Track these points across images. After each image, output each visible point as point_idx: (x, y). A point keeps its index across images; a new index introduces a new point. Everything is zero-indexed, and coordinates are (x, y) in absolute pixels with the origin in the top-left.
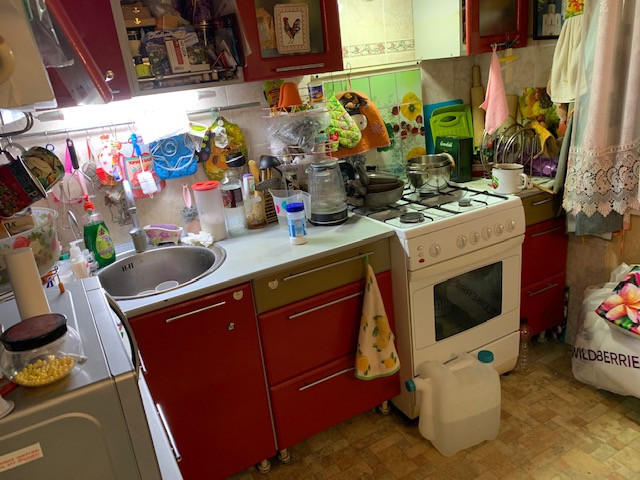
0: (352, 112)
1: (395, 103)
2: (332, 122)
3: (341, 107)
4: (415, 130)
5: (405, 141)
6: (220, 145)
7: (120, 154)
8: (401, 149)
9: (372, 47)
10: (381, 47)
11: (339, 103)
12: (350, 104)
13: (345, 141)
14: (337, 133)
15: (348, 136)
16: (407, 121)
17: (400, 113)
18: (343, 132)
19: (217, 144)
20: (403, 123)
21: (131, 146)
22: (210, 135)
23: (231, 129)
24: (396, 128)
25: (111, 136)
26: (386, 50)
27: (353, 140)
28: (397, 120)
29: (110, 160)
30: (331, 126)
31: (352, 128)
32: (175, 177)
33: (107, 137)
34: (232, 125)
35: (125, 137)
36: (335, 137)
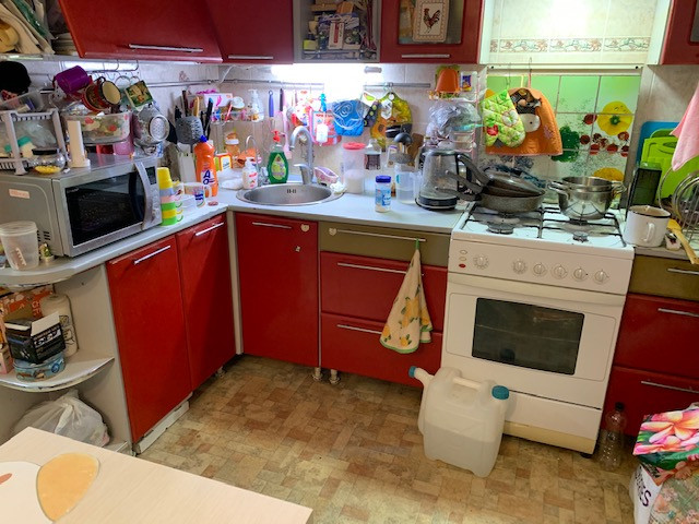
0: (521, 110)
1: (590, 110)
2: (493, 114)
3: (510, 102)
4: (613, 148)
5: (595, 157)
6: (385, 116)
7: (310, 107)
8: (585, 164)
9: (583, 43)
10: (596, 45)
11: (508, 97)
12: (523, 102)
13: (504, 138)
14: (497, 129)
15: (509, 134)
16: (604, 134)
17: (596, 123)
18: (504, 128)
19: (383, 115)
20: (597, 136)
21: (320, 103)
22: (378, 105)
23: (400, 104)
24: (585, 140)
25: (308, 91)
26: (602, 48)
27: (513, 139)
28: (588, 130)
29: (303, 111)
30: (491, 119)
31: (517, 126)
32: (347, 135)
33: (305, 92)
34: (401, 101)
35: (317, 94)
36: (493, 131)
